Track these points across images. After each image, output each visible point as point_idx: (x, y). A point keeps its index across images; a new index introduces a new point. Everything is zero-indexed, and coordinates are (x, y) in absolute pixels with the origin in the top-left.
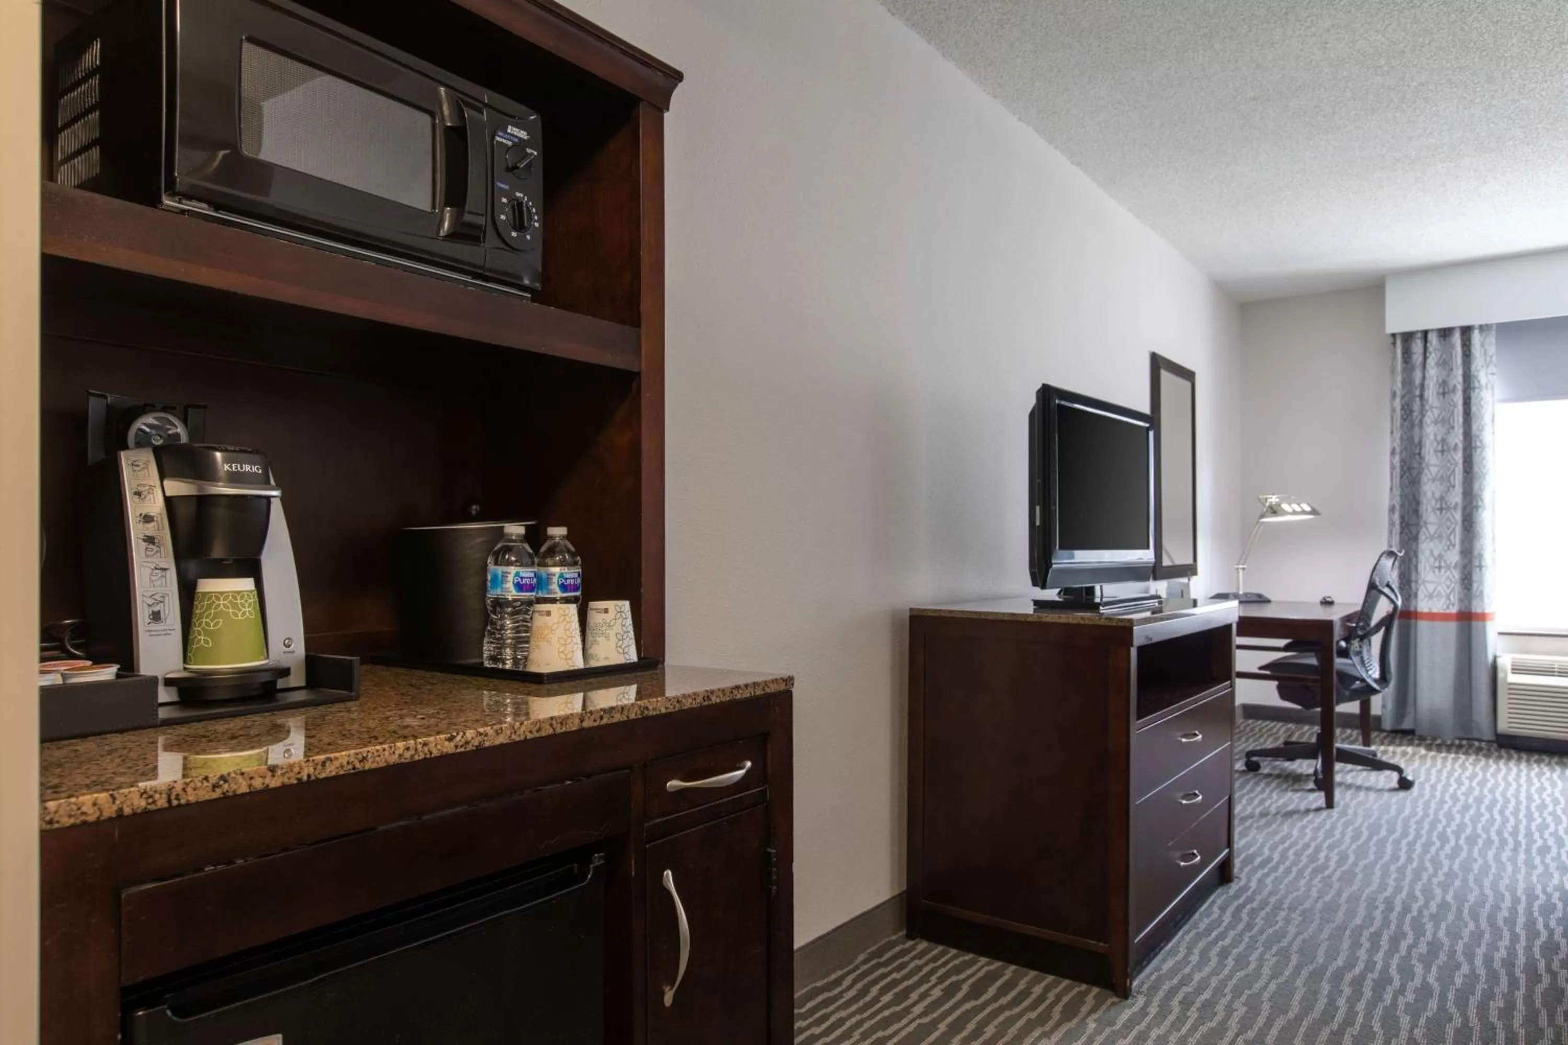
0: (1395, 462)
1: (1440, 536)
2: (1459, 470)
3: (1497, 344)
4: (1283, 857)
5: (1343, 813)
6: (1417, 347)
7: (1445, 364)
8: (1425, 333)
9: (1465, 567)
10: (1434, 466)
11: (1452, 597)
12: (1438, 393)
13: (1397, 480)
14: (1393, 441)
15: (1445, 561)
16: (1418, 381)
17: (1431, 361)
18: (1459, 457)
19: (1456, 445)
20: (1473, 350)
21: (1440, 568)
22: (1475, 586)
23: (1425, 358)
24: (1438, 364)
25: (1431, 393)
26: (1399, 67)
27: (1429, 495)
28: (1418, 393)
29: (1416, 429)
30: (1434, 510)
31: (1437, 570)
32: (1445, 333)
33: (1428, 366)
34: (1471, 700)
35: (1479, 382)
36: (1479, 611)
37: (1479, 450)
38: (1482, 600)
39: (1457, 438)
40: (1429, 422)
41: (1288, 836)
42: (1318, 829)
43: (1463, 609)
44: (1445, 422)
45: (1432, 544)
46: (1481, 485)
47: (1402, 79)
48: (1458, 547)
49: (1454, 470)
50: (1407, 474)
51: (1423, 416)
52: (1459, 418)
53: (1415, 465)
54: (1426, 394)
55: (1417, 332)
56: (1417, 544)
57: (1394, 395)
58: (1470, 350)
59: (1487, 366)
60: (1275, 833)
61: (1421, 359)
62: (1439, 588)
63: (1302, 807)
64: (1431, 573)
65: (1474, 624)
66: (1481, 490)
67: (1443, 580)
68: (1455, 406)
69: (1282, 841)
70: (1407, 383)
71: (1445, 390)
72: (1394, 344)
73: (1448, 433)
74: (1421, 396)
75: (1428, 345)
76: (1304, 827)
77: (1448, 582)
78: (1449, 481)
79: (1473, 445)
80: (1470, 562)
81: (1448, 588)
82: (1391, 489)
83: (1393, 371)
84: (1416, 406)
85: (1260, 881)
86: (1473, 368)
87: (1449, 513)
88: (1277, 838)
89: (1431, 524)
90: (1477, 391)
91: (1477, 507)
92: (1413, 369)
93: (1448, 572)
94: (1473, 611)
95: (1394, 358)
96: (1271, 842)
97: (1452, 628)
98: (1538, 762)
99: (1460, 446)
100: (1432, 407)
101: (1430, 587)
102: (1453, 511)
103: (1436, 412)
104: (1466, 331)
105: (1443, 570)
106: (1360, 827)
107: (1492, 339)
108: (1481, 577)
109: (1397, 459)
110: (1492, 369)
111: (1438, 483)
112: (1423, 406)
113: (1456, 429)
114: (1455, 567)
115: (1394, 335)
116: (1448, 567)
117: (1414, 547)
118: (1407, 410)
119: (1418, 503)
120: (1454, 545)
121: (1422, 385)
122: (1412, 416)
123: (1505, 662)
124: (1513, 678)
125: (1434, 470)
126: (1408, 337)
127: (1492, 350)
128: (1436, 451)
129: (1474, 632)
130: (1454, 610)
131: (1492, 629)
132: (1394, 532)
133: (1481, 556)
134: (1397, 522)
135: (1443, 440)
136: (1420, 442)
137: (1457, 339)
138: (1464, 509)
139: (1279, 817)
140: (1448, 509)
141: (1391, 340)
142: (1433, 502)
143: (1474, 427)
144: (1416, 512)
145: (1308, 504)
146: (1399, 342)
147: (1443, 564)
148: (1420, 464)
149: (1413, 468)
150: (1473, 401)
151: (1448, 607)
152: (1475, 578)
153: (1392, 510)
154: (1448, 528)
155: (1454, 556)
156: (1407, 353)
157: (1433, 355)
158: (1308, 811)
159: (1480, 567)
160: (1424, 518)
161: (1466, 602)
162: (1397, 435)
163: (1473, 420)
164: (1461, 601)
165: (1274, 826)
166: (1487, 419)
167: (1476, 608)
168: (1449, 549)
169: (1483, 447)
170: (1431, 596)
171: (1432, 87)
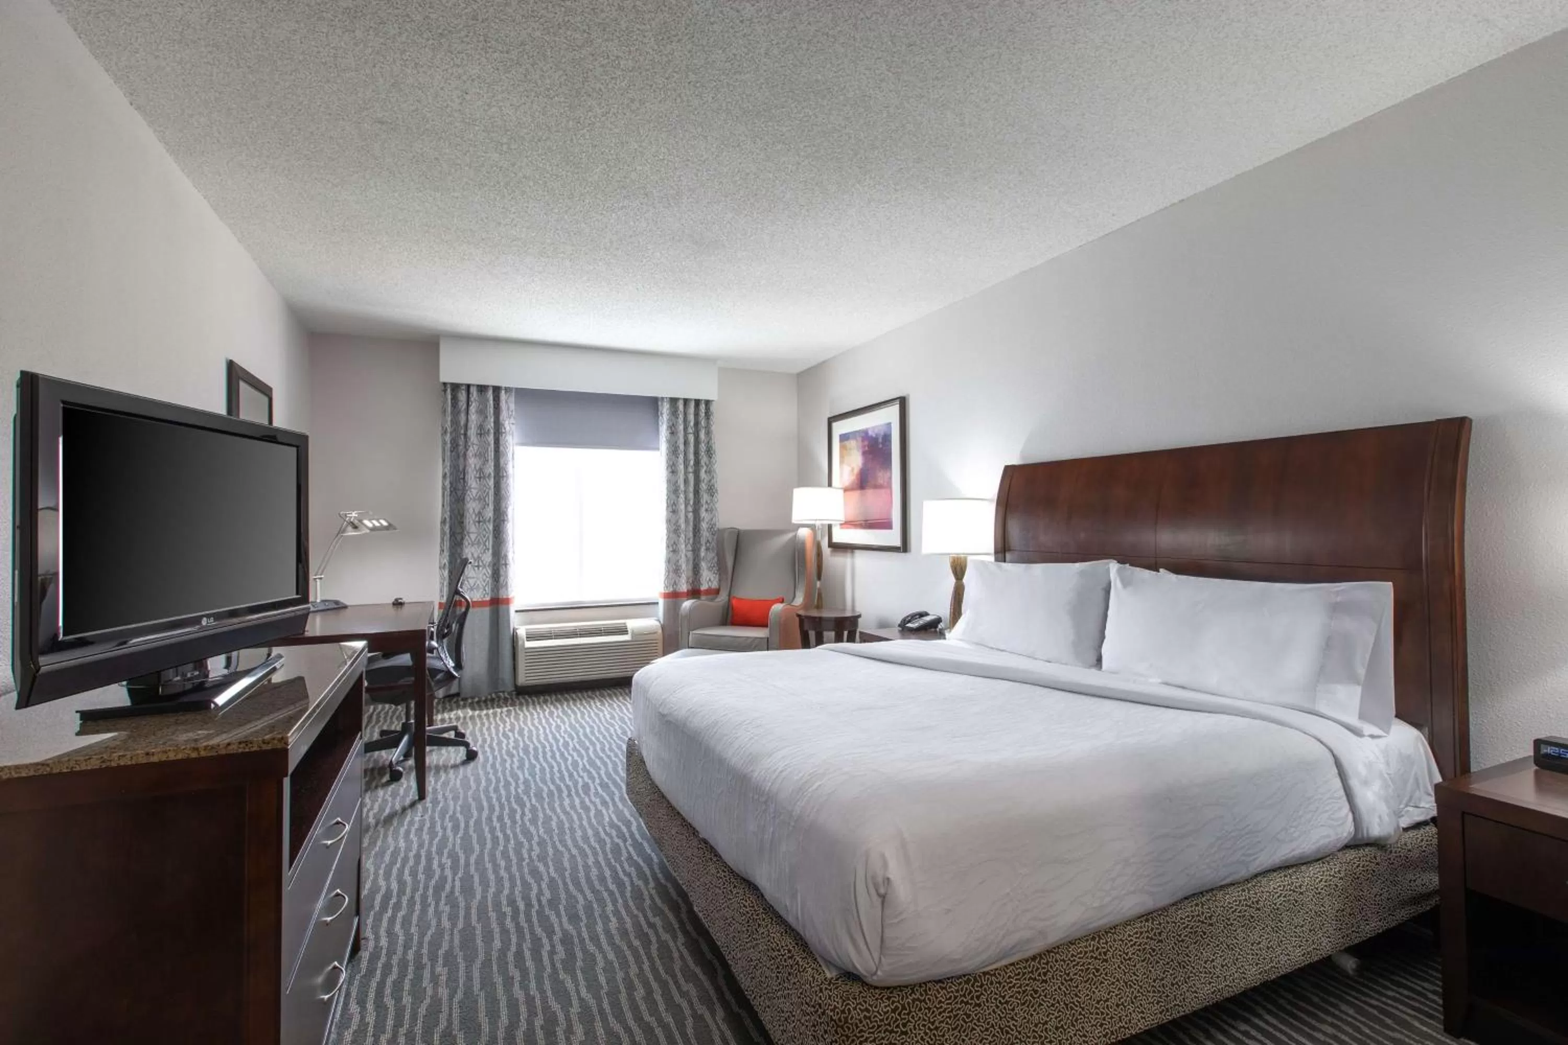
0: (446, 484)
1: (479, 543)
2: (492, 492)
3: (516, 403)
4: (401, 883)
5: (435, 802)
6: (462, 396)
7: (482, 412)
8: (468, 386)
9: (494, 565)
10: (474, 488)
11: (487, 589)
12: (477, 434)
13: (447, 499)
14: (444, 468)
15: (482, 562)
16: (462, 423)
17: (473, 409)
18: (491, 483)
19: (490, 474)
20: (501, 404)
21: (478, 566)
22: (502, 579)
23: (468, 405)
24: (477, 412)
25: (472, 432)
26: (514, 152)
27: (471, 511)
28: (462, 432)
29: (462, 459)
30: (474, 522)
31: (476, 568)
32: (482, 389)
33: (470, 412)
34: (498, 664)
35: (505, 429)
36: (505, 597)
37: (505, 479)
38: (507, 589)
39: (490, 469)
40: (471, 454)
41: (396, 852)
42: (420, 829)
43: (494, 596)
44: (482, 455)
45: (473, 550)
46: (507, 503)
47: (513, 165)
48: (491, 551)
49: (488, 493)
50: (454, 493)
51: (467, 450)
52: (491, 454)
53: (461, 488)
54: (469, 433)
55: (462, 385)
56: (462, 549)
57: (445, 432)
58: (498, 404)
59: (510, 418)
60: (382, 853)
61: (464, 406)
62: (478, 582)
63: (398, 807)
64: (472, 571)
65: (502, 608)
66: (507, 508)
67: (481, 575)
68: (489, 444)
69: (393, 863)
70: (455, 422)
71: (482, 432)
72: (445, 391)
73: (484, 464)
74: (465, 435)
75: (471, 396)
76: (408, 832)
77: (485, 577)
78: (485, 501)
79: (501, 474)
80: (498, 560)
81: (484, 581)
82: (443, 506)
83: (444, 412)
84: (461, 442)
85: (390, 933)
86: (501, 418)
87: (485, 526)
88: (387, 858)
89: (473, 533)
90: (504, 435)
91: (504, 521)
92: (459, 412)
93: (484, 570)
94: (500, 597)
95: (445, 402)
96: (383, 866)
97: (486, 611)
98: (545, 702)
99: (492, 475)
100: (473, 444)
101: (472, 581)
102: (487, 523)
103: (476, 448)
104: (497, 389)
105: (481, 568)
106: (454, 813)
107: (512, 399)
108: (506, 572)
109: (447, 483)
110: (512, 421)
111: (477, 502)
112: (466, 442)
113: (490, 461)
114: (489, 566)
115: (445, 384)
116: (484, 566)
117: (459, 550)
118: (455, 445)
119: (462, 516)
120: (488, 549)
121: (466, 426)
122: (458, 450)
123: (522, 632)
124: (529, 644)
125: (474, 492)
126: (455, 387)
127: (512, 406)
128: (475, 477)
129: (501, 613)
130: (488, 598)
131: (513, 608)
132: (445, 538)
133: (506, 556)
134: (447, 531)
135: (481, 470)
136: (464, 470)
137: (490, 395)
138: (494, 521)
139: (379, 828)
140: (484, 522)
141: (443, 388)
142: (474, 516)
143: (502, 461)
144: (461, 523)
145: (385, 519)
146: (449, 391)
147: (481, 564)
148: (464, 486)
149: (459, 490)
150: (501, 442)
151: (484, 596)
152: (502, 572)
153: (443, 522)
154: (484, 537)
155: (488, 558)
156: (455, 399)
157: (474, 404)
158: (404, 810)
159: (506, 565)
160: (467, 528)
161: (495, 591)
162: (448, 464)
163: (501, 456)
164: (492, 590)
165: (379, 843)
166: (510, 455)
167: (502, 595)
168: (484, 552)
169: (507, 476)
170: (472, 589)
171: (531, 184)
